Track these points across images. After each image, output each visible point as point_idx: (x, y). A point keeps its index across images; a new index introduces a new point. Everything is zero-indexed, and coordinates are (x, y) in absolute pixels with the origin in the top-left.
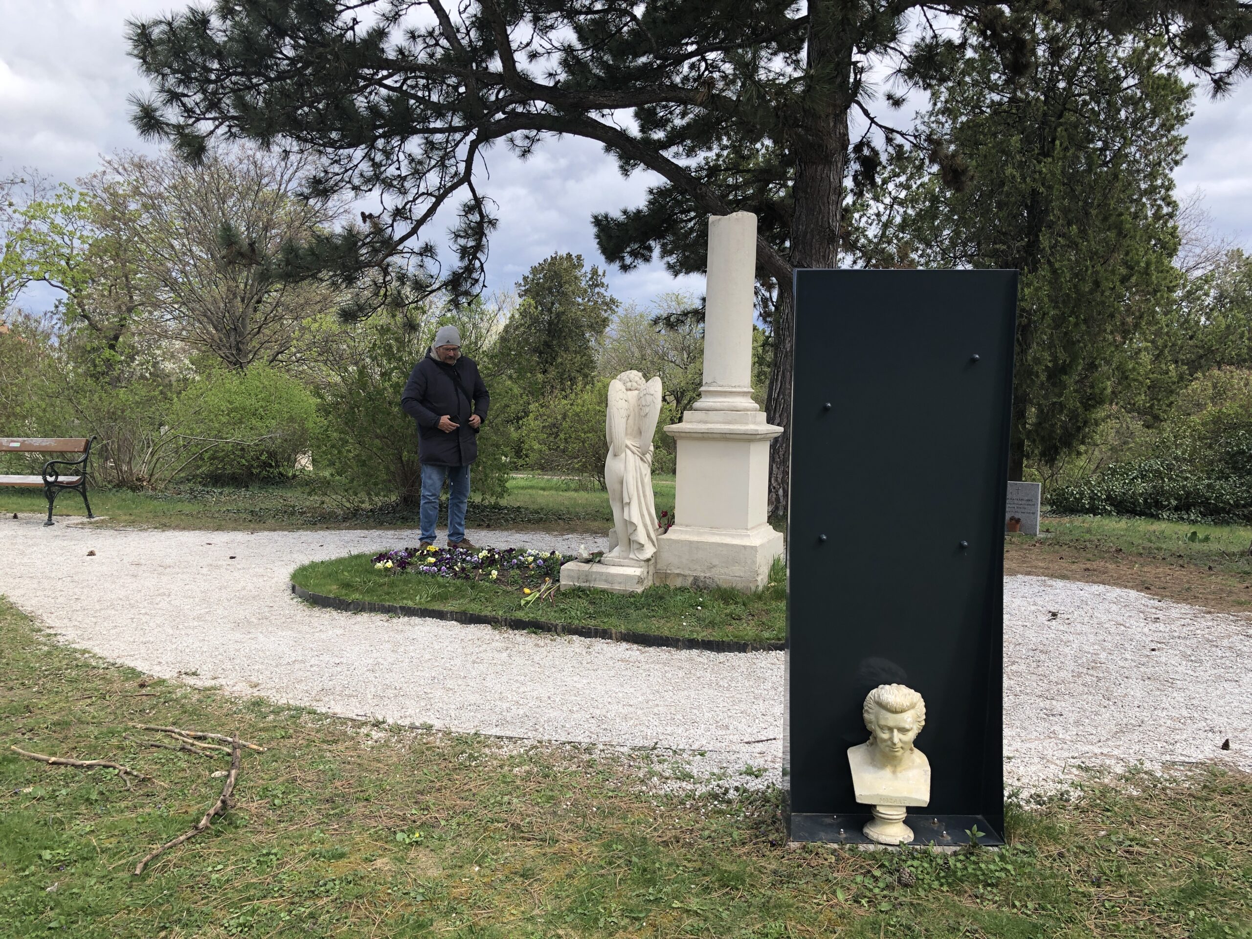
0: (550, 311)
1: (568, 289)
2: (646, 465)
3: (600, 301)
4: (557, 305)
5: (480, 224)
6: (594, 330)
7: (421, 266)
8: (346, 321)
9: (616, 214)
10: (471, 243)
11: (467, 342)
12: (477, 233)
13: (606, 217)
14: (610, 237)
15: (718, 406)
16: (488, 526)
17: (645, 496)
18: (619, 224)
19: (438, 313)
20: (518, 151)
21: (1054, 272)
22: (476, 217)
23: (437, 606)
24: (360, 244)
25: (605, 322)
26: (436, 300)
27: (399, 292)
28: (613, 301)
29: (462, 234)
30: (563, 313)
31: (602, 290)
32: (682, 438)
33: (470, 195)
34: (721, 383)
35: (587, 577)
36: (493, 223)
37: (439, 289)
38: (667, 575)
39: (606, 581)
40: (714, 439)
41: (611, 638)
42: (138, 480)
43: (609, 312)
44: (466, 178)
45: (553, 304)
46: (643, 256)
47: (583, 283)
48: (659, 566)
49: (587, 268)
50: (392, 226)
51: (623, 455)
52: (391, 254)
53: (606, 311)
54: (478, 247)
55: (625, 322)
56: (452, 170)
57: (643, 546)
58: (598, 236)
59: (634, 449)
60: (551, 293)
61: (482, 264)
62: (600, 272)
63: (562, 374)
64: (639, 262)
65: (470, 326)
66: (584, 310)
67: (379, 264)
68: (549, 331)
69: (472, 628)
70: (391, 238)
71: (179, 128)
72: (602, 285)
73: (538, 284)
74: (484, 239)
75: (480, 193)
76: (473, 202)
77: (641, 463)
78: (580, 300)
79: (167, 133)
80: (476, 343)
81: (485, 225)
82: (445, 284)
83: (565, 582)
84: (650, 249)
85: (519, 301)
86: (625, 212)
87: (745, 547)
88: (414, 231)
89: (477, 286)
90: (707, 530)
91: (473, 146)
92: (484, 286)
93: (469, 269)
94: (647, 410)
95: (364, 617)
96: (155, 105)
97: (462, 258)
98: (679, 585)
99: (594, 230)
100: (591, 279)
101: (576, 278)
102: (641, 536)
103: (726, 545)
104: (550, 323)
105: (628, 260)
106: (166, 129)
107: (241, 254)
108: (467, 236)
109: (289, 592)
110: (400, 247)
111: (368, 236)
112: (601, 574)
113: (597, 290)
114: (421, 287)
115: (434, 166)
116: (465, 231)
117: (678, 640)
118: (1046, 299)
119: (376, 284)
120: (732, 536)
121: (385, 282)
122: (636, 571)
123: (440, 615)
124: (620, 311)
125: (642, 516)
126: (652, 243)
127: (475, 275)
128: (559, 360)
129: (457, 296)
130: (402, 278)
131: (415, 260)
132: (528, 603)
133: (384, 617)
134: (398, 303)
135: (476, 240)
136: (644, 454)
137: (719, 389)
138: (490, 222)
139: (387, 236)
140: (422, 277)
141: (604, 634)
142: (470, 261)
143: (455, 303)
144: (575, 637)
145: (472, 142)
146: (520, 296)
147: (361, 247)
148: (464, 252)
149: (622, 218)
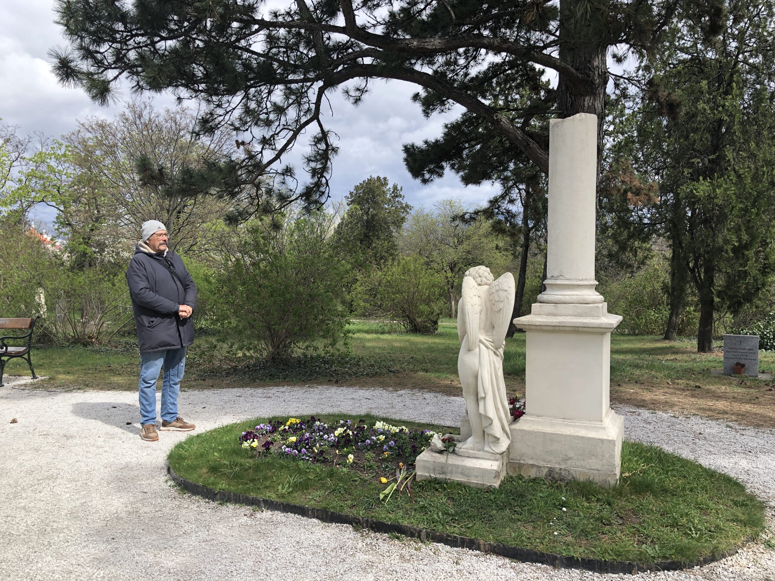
0: (367, 213)
1: (379, 199)
2: (499, 359)
3: (399, 206)
4: (371, 210)
5: (326, 151)
6: (396, 224)
7: (283, 183)
8: (231, 223)
9: (420, 143)
10: (319, 166)
11: (315, 236)
12: (323, 158)
13: (413, 146)
14: (415, 161)
15: (567, 298)
16: (337, 382)
17: (499, 389)
18: (421, 151)
19: (295, 217)
20: (352, 100)
21: (739, 176)
22: (323, 146)
23: (299, 499)
24: (237, 167)
25: (403, 219)
26: (294, 208)
27: (268, 202)
28: (407, 206)
29: (312, 159)
30: (376, 215)
31: (400, 199)
32: (531, 330)
33: (319, 129)
34: (568, 277)
35: (443, 469)
36: (335, 150)
37: (296, 199)
38: (521, 466)
39: (462, 474)
40: (565, 332)
41: (478, 549)
42: (90, 337)
43: (405, 213)
44: (316, 117)
45: (369, 209)
46: (437, 173)
47: (388, 196)
48: (511, 456)
49: (390, 186)
50: (261, 152)
51: (477, 350)
52: (261, 174)
53: (403, 213)
54: (325, 168)
55: (417, 220)
56: (306, 107)
57: (498, 439)
58: (406, 160)
59: (487, 343)
60: (368, 202)
61: (327, 181)
62: (399, 188)
63: (376, 254)
64: (435, 177)
65: (316, 225)
66: (389, 212)
67: (252, 182)
68: (367, 227)
69: (333, 529)
70: (261, 161)
71: (89, 75)
72: (400, 196)
73: (359, 197)
74: (329, 163)
75: (326, 128)
76: (320, 135)
77: (495, 356)
78: (386, 206)
79: (79, 79)
80: (321, 236)
81: (330, 152)
82: (301, 195)
83: (420, 472)
84: (442, 168)
85: (348, 208)
86: (426, 142)
87: (602, 441)
88: (278, 157)
89: (323, 196)
90: (559, 421)
91: (321, 91)
92: (329, 196)
93: (318, 185)
94: (501, 305)
95: (230, 509)
96: (71, 57)
97: (313, 176)
98: (533, 476)
99: (404, 155)
100: (393, 192)
101: (384, 192)
102: (497, 430)
103: (582, 438)
104: (367, 221)
105: (427, 176)
106: (80, 76)
107: (153, 178)
108: (316, 161)
109: (165, 471)
110: (268, 169)
111: (244, 160)
112: (458, 466)
113: (397, 199)
114: (284, 199)
115: (292, 104)
116: (315, 157)
117: (555, 558)
118: (734, 197)
119: (251, 197)
120: (586, 428)
121: (257, 195)
122: (492, 465)
123: (301, 511)
124: (413, 212)
125: (497, 409)
126: (444, 164)
127: (322, 189)
128: (374, 245)
129: (309, 204)
130: (269, 192)
131: (278, 179)
132: (386, 496)
133: (247, 509)
134: (267, 210)
135: (322, 163)
136: (497, 349)
137: (567, 282)
138: (333, 149)
139: (258, 160)
140: (284, 191)
141: (472, 545)
142: (319, 178)
143: (307, 209)
144: (440, 546)
145: (320, 88)
146: (348, 205)
147: (238, 170)
148: (314, 172)
149: (424, 146)
